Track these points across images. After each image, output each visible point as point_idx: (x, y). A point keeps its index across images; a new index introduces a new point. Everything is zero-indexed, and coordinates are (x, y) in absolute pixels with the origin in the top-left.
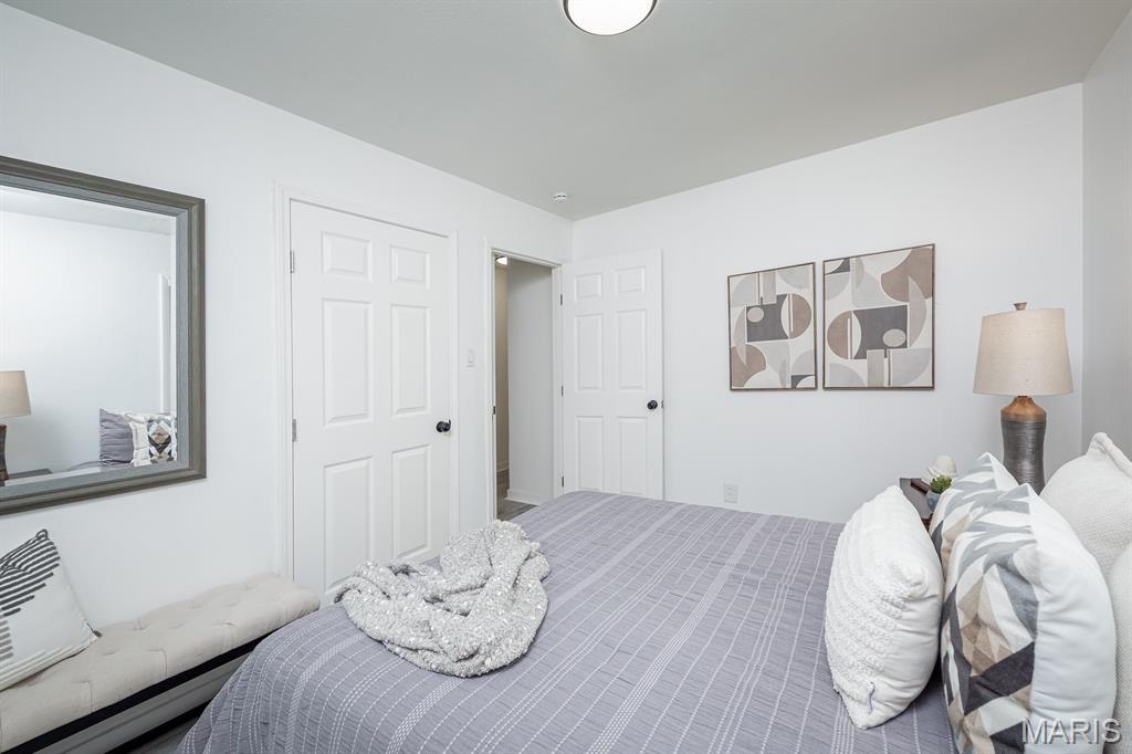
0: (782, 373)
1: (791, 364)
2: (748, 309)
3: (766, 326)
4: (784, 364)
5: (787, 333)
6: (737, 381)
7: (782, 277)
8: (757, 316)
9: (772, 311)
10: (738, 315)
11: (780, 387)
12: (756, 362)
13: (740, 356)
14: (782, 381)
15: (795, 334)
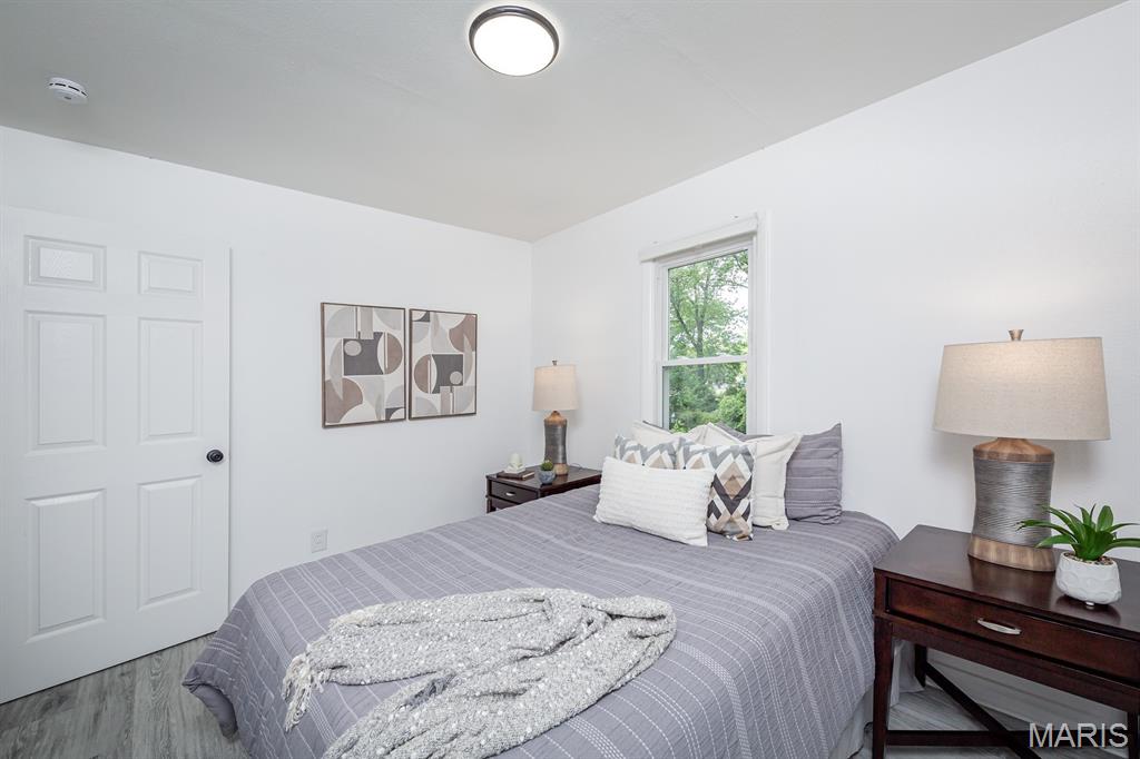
0: (378, 407)
1: (386, 397)
2: (345, 341)
3: (362, 360)
4: (380, 398)
5: (383, 369)
6: (331, 417)
7: (379, 316)
8: (355, 350)
9: (369, 346)
10: (334, 347)
11: (376, 419)
12: (353, 396)
13: (335, 387)
14: (378, 414)
15: (389, 371)
